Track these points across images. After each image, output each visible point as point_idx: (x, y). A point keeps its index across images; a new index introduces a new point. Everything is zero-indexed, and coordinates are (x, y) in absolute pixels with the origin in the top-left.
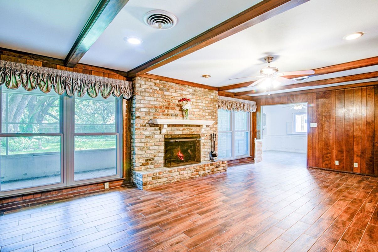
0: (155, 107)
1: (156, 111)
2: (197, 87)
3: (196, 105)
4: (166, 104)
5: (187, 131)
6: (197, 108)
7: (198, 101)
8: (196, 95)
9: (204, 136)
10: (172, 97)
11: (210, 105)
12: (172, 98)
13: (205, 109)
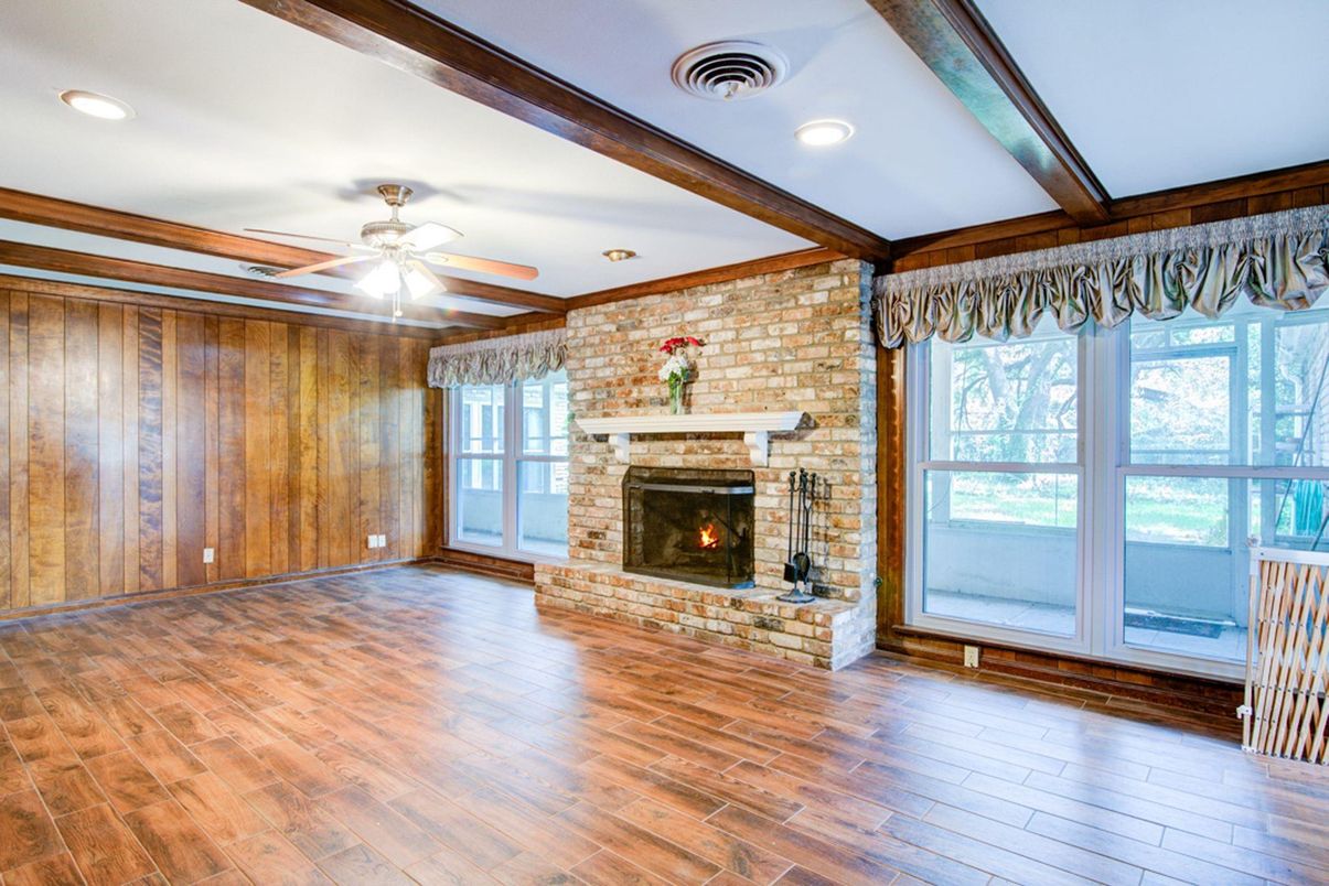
0: (609, 384)
1: (609, 395)
2: (742, 279)
3: (736, 354)
4: (634, 368)
5: (700, 457)
6: (743, 365)
7: (746, 335)
8: (740, 310)
9: (777, 480)
10: (649, 342)
11: (807, 339)
12: (652, 345)
13: (783, 362)
